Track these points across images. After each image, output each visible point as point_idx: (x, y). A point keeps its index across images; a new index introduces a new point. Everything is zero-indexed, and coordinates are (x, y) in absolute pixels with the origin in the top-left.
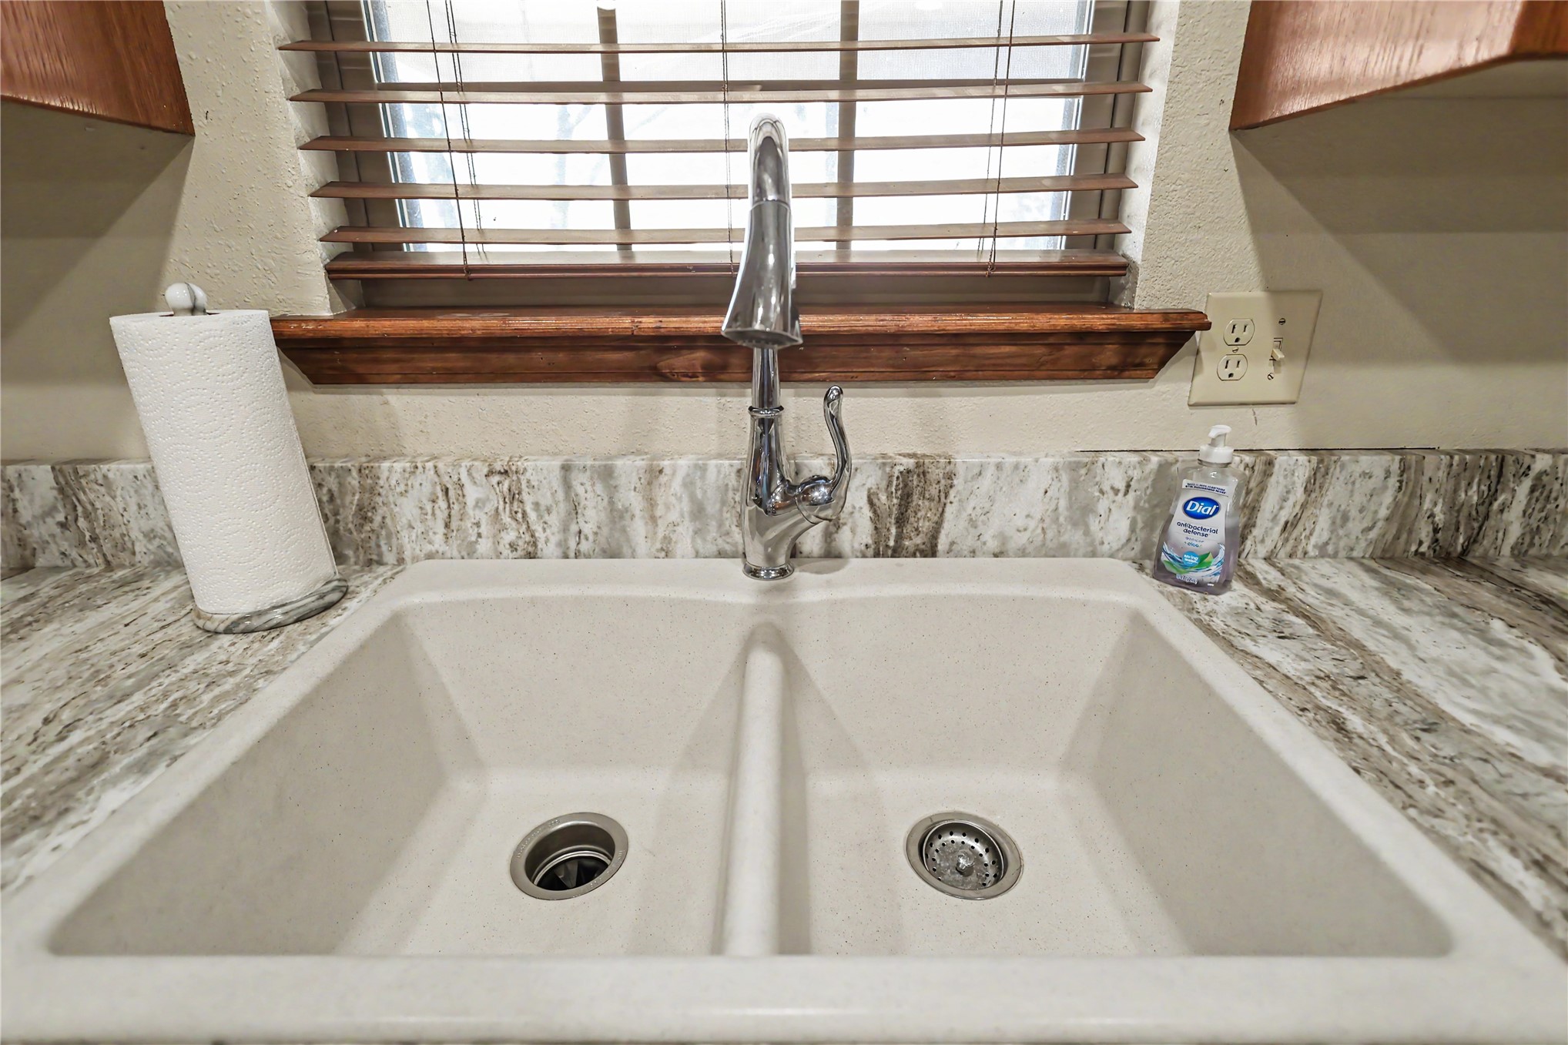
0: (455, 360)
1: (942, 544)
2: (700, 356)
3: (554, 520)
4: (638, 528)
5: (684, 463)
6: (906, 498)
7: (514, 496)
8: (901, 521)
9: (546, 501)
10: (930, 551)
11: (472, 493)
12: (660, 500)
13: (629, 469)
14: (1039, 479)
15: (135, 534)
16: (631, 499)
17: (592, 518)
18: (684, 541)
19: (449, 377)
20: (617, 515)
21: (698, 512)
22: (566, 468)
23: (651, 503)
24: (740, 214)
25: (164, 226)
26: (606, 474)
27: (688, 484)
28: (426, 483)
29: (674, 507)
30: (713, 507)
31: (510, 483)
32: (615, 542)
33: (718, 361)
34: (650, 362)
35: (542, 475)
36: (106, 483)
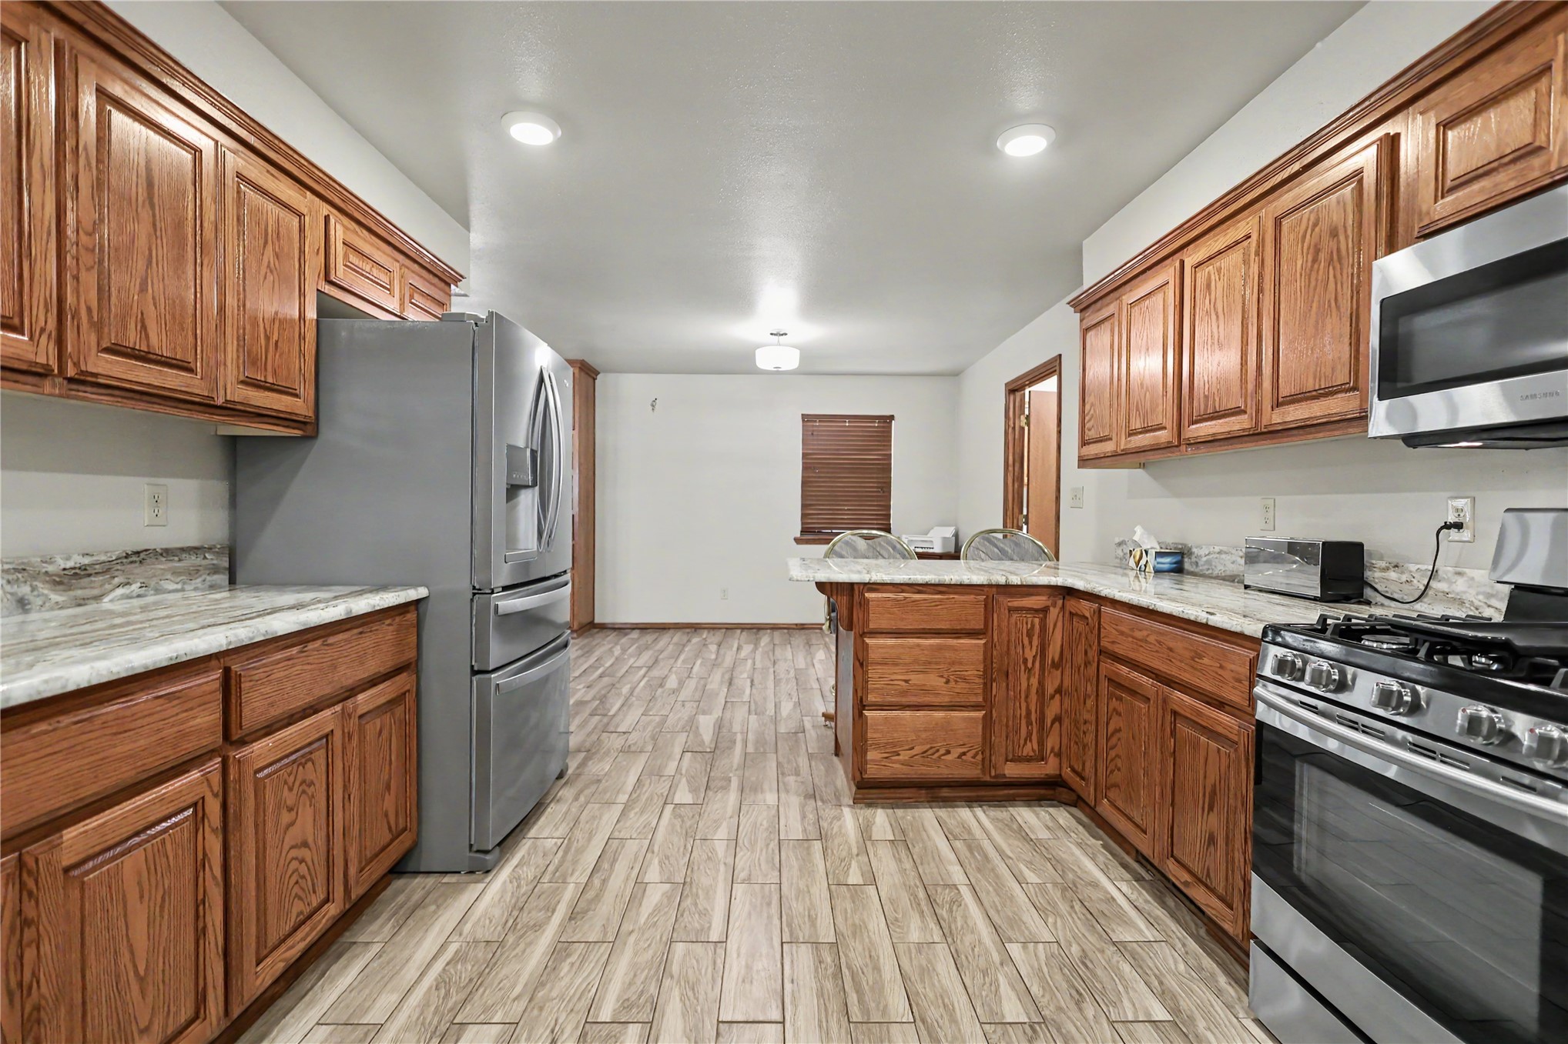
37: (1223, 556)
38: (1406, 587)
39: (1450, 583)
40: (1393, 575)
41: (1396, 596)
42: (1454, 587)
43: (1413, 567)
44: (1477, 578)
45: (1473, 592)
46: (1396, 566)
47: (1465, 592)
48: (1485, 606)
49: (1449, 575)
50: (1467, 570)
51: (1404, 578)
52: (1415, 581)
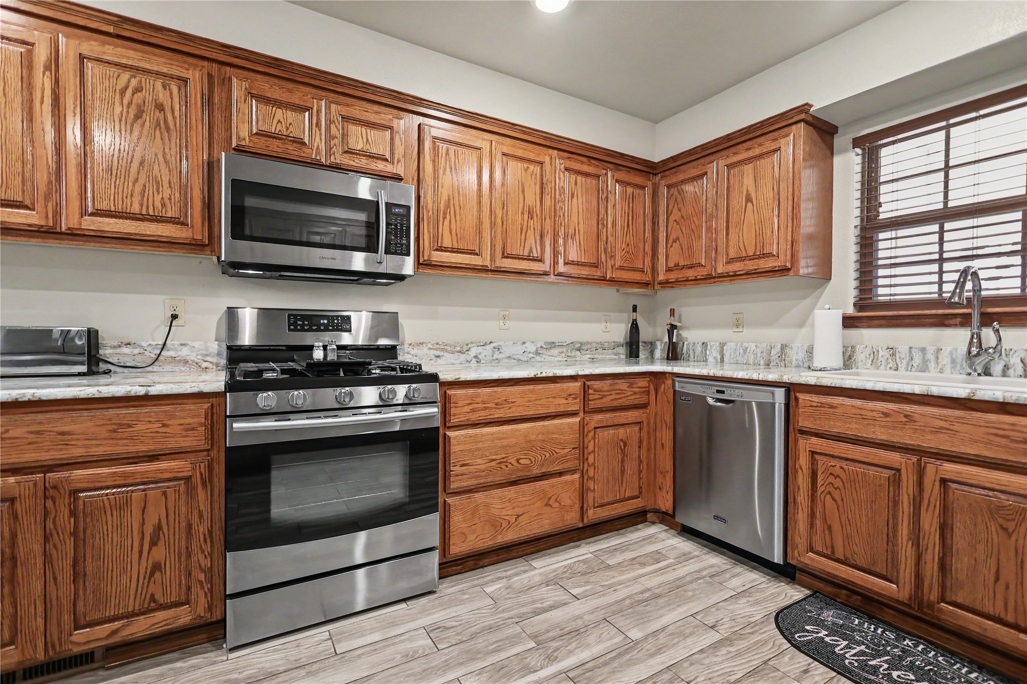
0: (882, 322)
2: (958, 320)
3: (905, 362)
4: (932, 365)
5: (949, 349)
7: (893, 355)
9: (903, 356)
11: (881, 353)
12: (940, 357)
13: (931, 350)
15: (794, 359)
16: (930, 356)
17: (917, 361)
18: (948, 367)
19: (880, 326)
20: (925, 361)
21: (953, 361)
22: (910, 348)
23: (937, 358)
25: (819, 297)
26: (923, 350)
27: (951, 354)
28: (869, 351)
29: (945, 359)
30: (959, 360)
31: (893, 351)
32: (924, 368)
33: (965, 321)
34: (942, 322)
35: (903, 349)
36: (791, 348)
38: (139, 358)
39: (175, 350)
40: (126, 350)
41: (128, 364)
42: (180, 353)
43: (144, 344)
44: (196, 347)
45: (194, 354)
46: (129, 344)
47: (188, 355)
48: (202, 361)
49: (176, 346)
50: (189, 343)
51: (136, 351)
52: (147, 353)
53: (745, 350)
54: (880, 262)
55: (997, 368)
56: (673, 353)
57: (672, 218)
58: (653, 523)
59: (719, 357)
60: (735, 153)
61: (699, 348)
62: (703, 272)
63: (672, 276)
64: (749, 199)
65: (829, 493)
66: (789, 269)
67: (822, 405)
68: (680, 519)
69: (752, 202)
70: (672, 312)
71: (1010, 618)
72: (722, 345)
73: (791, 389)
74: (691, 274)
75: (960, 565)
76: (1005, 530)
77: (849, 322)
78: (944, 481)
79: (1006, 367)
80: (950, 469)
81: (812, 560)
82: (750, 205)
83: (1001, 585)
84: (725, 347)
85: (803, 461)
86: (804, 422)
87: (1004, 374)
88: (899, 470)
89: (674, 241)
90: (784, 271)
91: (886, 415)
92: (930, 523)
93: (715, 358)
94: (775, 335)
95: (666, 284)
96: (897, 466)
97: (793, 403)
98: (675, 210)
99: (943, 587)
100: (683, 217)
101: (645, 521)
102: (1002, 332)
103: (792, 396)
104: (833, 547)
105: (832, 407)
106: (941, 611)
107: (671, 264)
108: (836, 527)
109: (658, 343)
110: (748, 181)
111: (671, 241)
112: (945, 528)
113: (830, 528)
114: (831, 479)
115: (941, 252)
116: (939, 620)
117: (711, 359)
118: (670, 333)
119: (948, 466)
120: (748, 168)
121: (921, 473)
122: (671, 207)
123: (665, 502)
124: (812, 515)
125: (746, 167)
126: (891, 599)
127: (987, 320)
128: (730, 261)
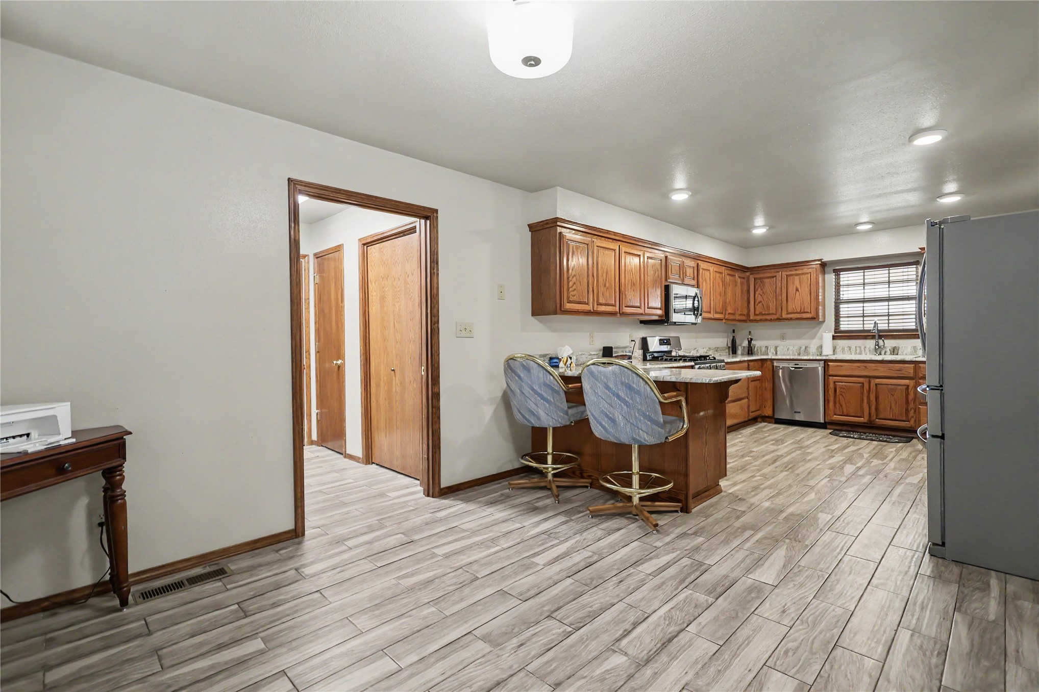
0: (845, 338)
1: (899, 354)
2: (870, 337)
3: (854, 352)
4: (863, 352)
5: (868, 347)
6: (894, 350)
7: (850, 349)
8: (893, 352)
9: (853, 350)
10: (897, 354)
11: (846, 348)
12: (866, 349)
13: (862, 347)
14: (910, 347)
15: (811, 352)
16: (863, 349)
17: (858, 351)
18: (868, 353)
20: (861, 351)
21: (870, 351)
22: (856, 347)
24: (873, 326)
25: (820, 328)
26: (860, 347)
28: (842, 348)
29: (867, 350)
30: (872, 350)
31: (850, 348)
32: (860, 353)
33: (873, 337)
34: (865, 338)
35: (853, 347)
36: (810, 348)
37: (583, 356)
53: (788, 349)
54: (841, 316)
55: (883, 352)
56: (750, 351)
57: (757, 293)
58: (761, 422)
59: (775, 353)
60: (791, 271)
61: (763, 349)
62: (775, 317)
63: (758, 318)
64: (797, 290)
65: (841, 394)
66: (815, 318)
67: (838, 366)
68: (777, 416)
69: (798, 291)
70: (750, 332)
71: (894, 418)
72: (776, 348)
73: (826, 362)
74: (768, 317)
75: (881, 407)
76: (892, 395)
77: (834, 338)
78: (876, 384)
79: (885, 352)
80: (878, 381)
81: (836, 418)
82: (797, 292)
83: (891, 410)
84: (778, 348)
85: (831, 385)
86: (831, 373)
87: (885, 354)
88: (863, 383)
89: (759, 303)
90: (813, 318)
91: (859, 367)
92: (873, 397)
93: (773, 353)
94: (802, 343)
95: (752, 321)
96: (862, 382)
97: (826, 366)
98: (759, 289)
99: (877, 415)
100: (763, 293)
101: (757, 422)
102: (885, 341)
103: (826, 364)
104: (843, 412)
105: (841, 366)
106: (877, 422)
107: (757, 312)
108: (843, 404)
109: (740, 347)
110: (797, 283)
111: (756, 304)
112: (877, 398)
113: (841, 406)
114: (842, 390)
115: (863, 314)
116: (876, 424)
117: (770, 354)
118: (750, 341)
119: (877, 380)
120: (797, 278)
121: (870, 382)
122: (757, 287)
123: (768, 412)
124: (835, 403)
125: (796, 277)
126: (862, 423)
127: (880, 337)
128: (788, 313)
